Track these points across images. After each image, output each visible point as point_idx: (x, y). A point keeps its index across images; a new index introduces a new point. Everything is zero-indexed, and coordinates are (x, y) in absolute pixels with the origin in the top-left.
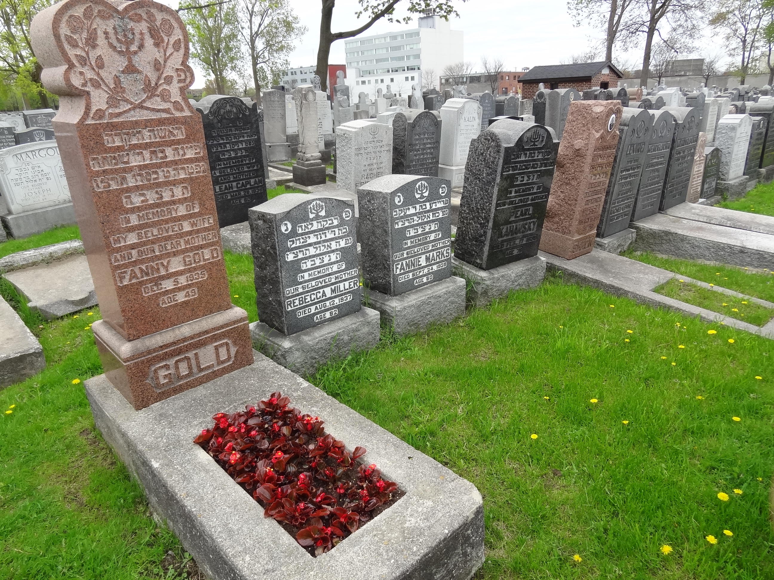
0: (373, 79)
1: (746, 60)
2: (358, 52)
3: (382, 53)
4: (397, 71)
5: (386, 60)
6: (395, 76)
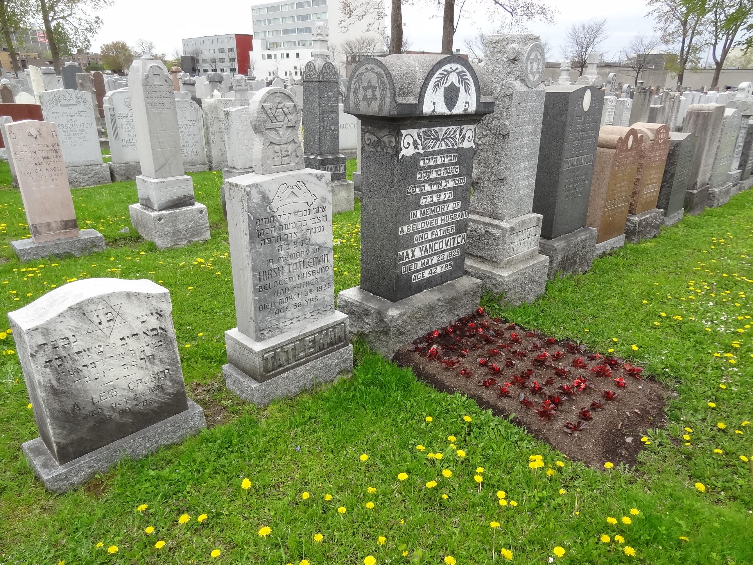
0: (279, 53)
1: (686, 49)
2: (265, 21)
3: (289, 24)
4: (303, 45)
5: (292, 31)
6: (301, 51)
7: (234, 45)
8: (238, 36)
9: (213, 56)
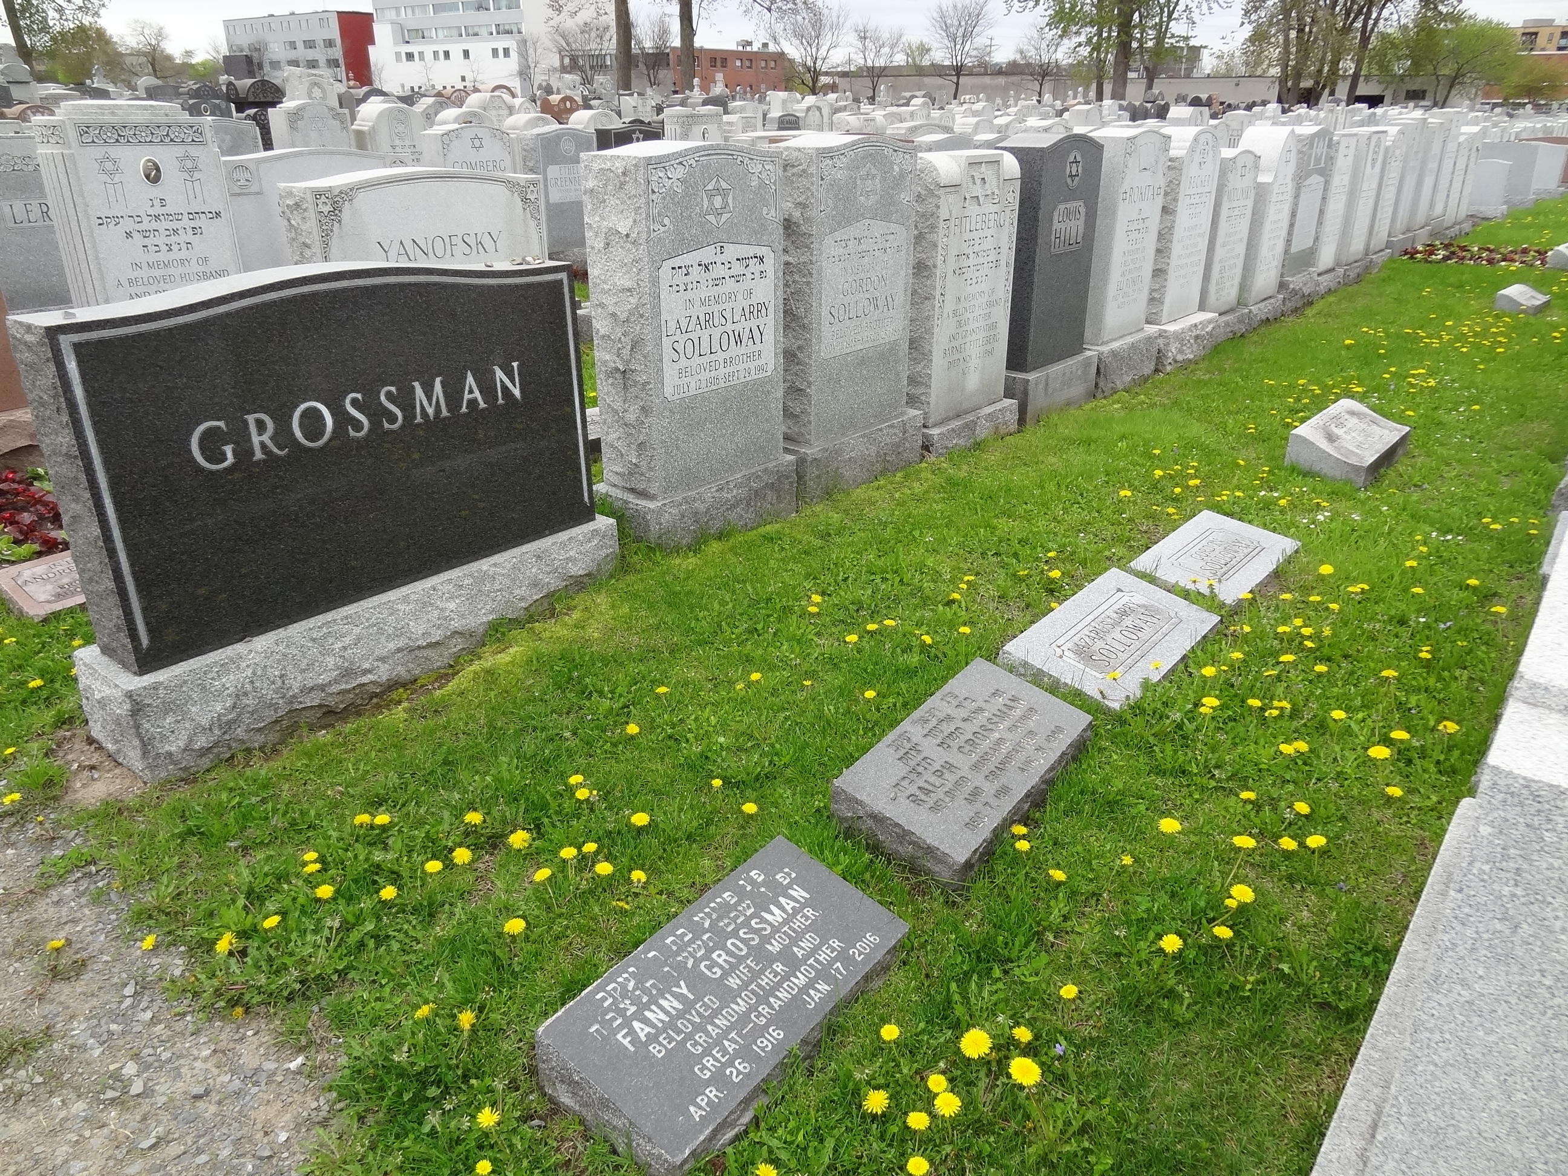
0: (428, 50)
4: (476, 34)
5: (452, 7)
6: (472, 46)
7: (335, 34)
8: (342, 15)
9: (292, 55)
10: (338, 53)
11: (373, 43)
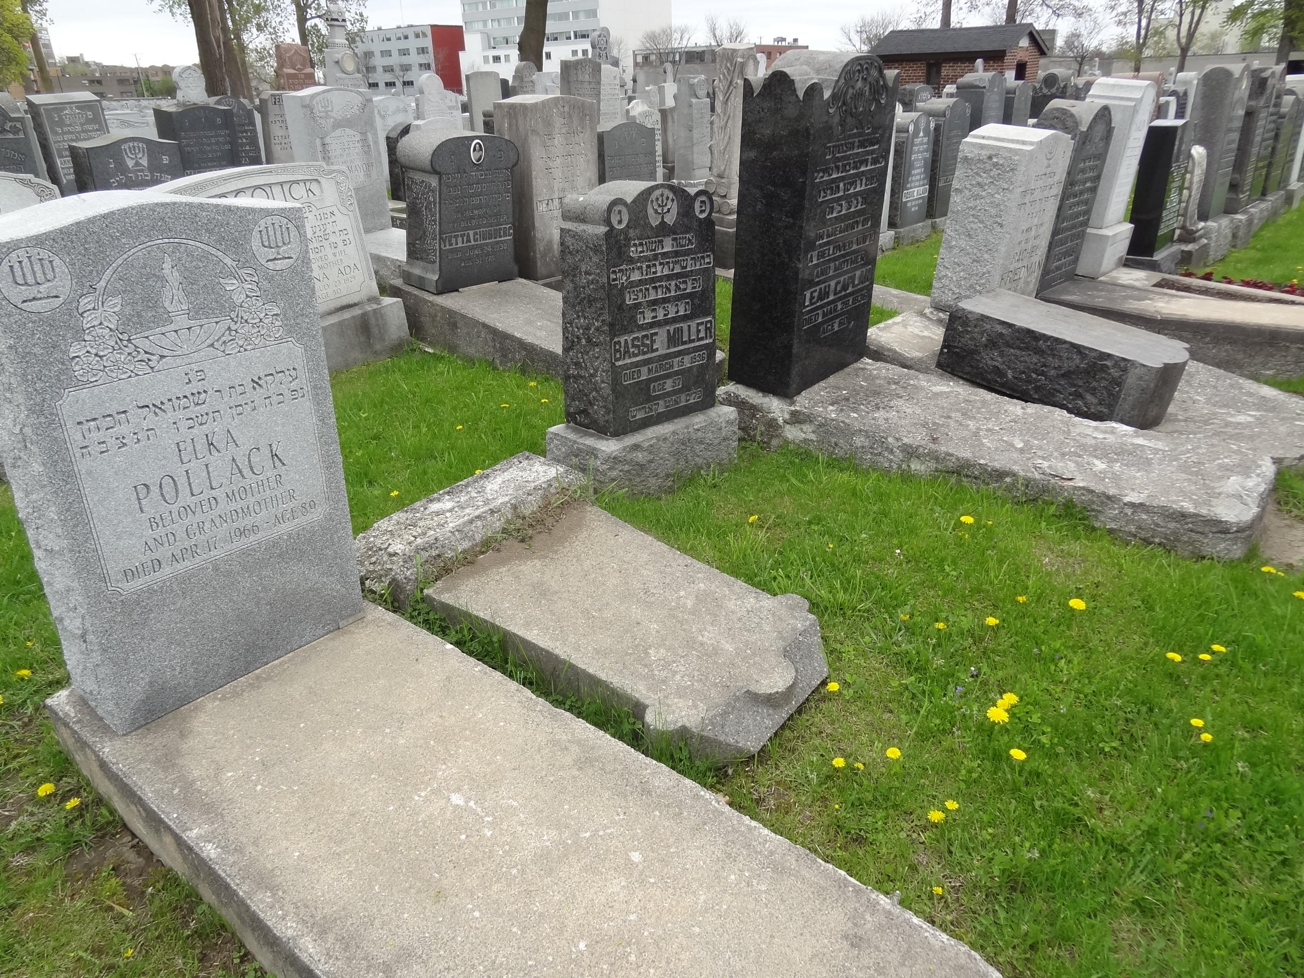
0: (513, 53)
2: (484, 4)
4: (556, 39)
6: (553, 49)
7: (428, 43)
8: (434, 28)
9: (387, 61)
10: (430, 58)
11: (463, 49)
